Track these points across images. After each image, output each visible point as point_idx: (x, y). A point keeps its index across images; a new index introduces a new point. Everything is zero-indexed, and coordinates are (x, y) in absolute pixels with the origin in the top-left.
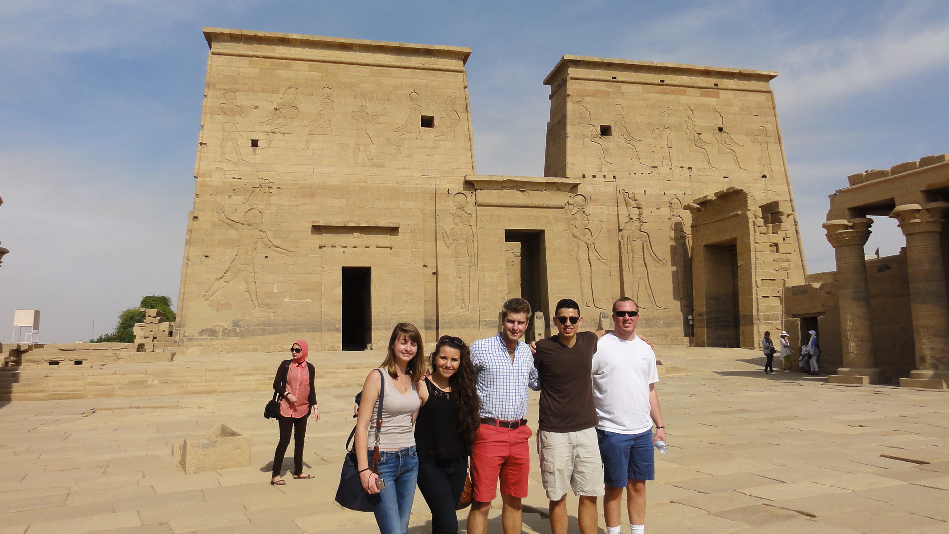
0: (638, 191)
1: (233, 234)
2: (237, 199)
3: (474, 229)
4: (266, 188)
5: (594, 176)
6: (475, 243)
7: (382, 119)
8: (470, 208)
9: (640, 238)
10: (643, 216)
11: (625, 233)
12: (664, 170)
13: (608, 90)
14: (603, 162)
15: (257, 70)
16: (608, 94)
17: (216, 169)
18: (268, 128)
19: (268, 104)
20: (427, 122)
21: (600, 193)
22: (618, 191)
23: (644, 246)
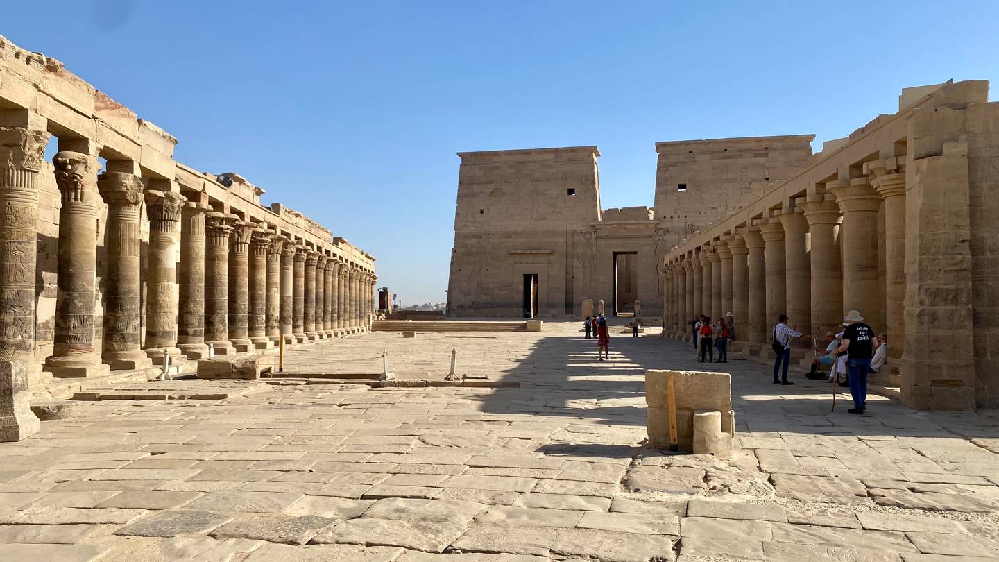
0: (701, 225)
1: (472, 258)
2: (474, 241)
3: (595, 252)
4: (487, 234)
5: (672, 217)
7: (547, 193)
8: (593, 241)
12: (721, 210)
13: (686, 160)
14: (679, 208)
15: (483, 172)
16: (686, 162)
17: (464, 226)
18: (488, 203)
19: (489, 189)
20: (571, 192)
21: (675, 227)
22: (687, 225)
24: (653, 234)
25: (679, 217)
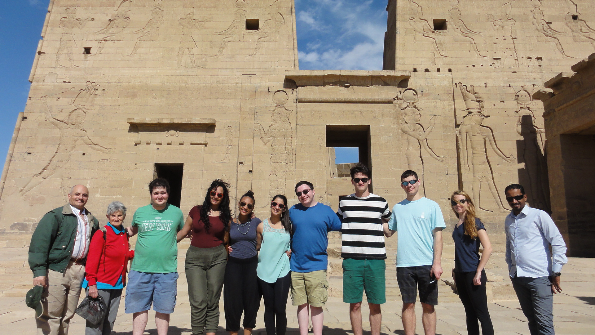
0: (478, 85)
1: (56, 133)
2: (65, 101)
3: (294, 125)
4: (92, 90)
5: (427, 70)
6: (294, 139)
7: (207, 24)
9: (481, 133)
10: (484, 109)
11: (463, 128)
12: (508, 61)
14: (437, 55)
17: (50, 74)
18: (101, 37)
19: (103, 16)
20: (252, 25)
21: (433, 86)
22: (454, 84)
23: (486, 141)
24: (397, 97)
25: (439, 70)
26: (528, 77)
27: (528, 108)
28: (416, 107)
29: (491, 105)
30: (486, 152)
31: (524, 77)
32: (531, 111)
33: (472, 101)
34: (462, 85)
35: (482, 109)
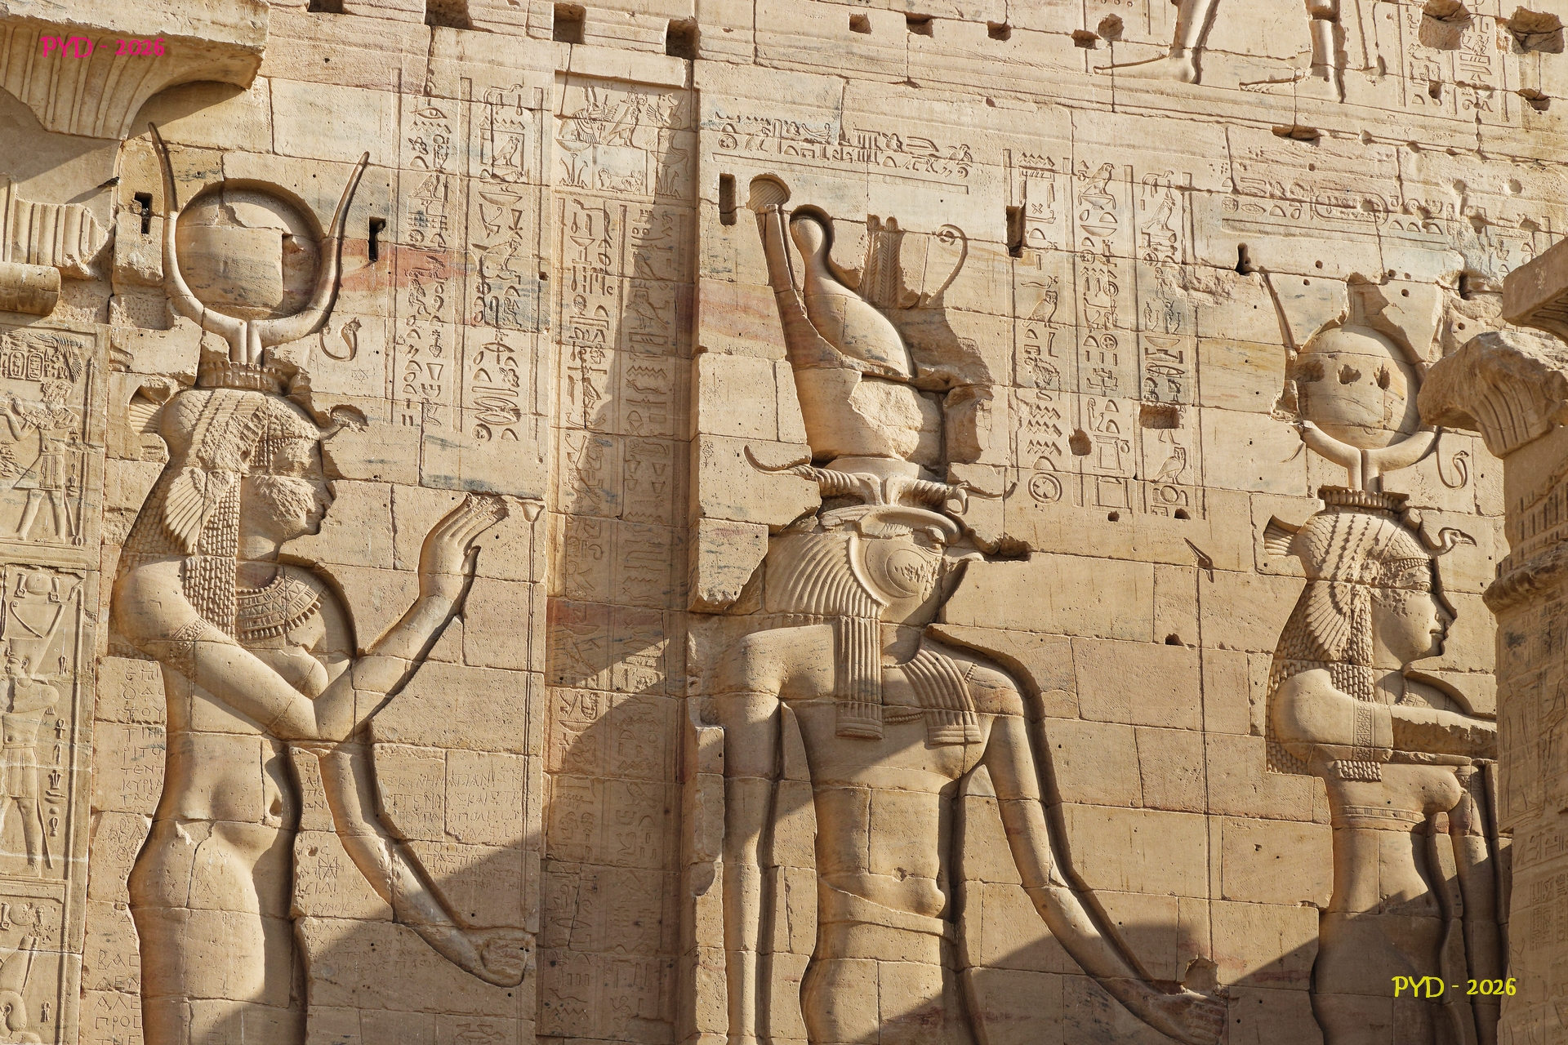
0: (942, 223)
10: (981, 473)
21: (493, 189)
22: (710, 189)
23: (969, 803)
24: (105, 260)
25: (570, 25)
26: (1415, 194)
27: (1396, 508)
28: (299, 382)
29: (1052, 437)
30: (953, 914)
31: (1386, 190)
32: (1417, 532)
33: (867, 376)
34: (790, 206)
35: (957, 469)
